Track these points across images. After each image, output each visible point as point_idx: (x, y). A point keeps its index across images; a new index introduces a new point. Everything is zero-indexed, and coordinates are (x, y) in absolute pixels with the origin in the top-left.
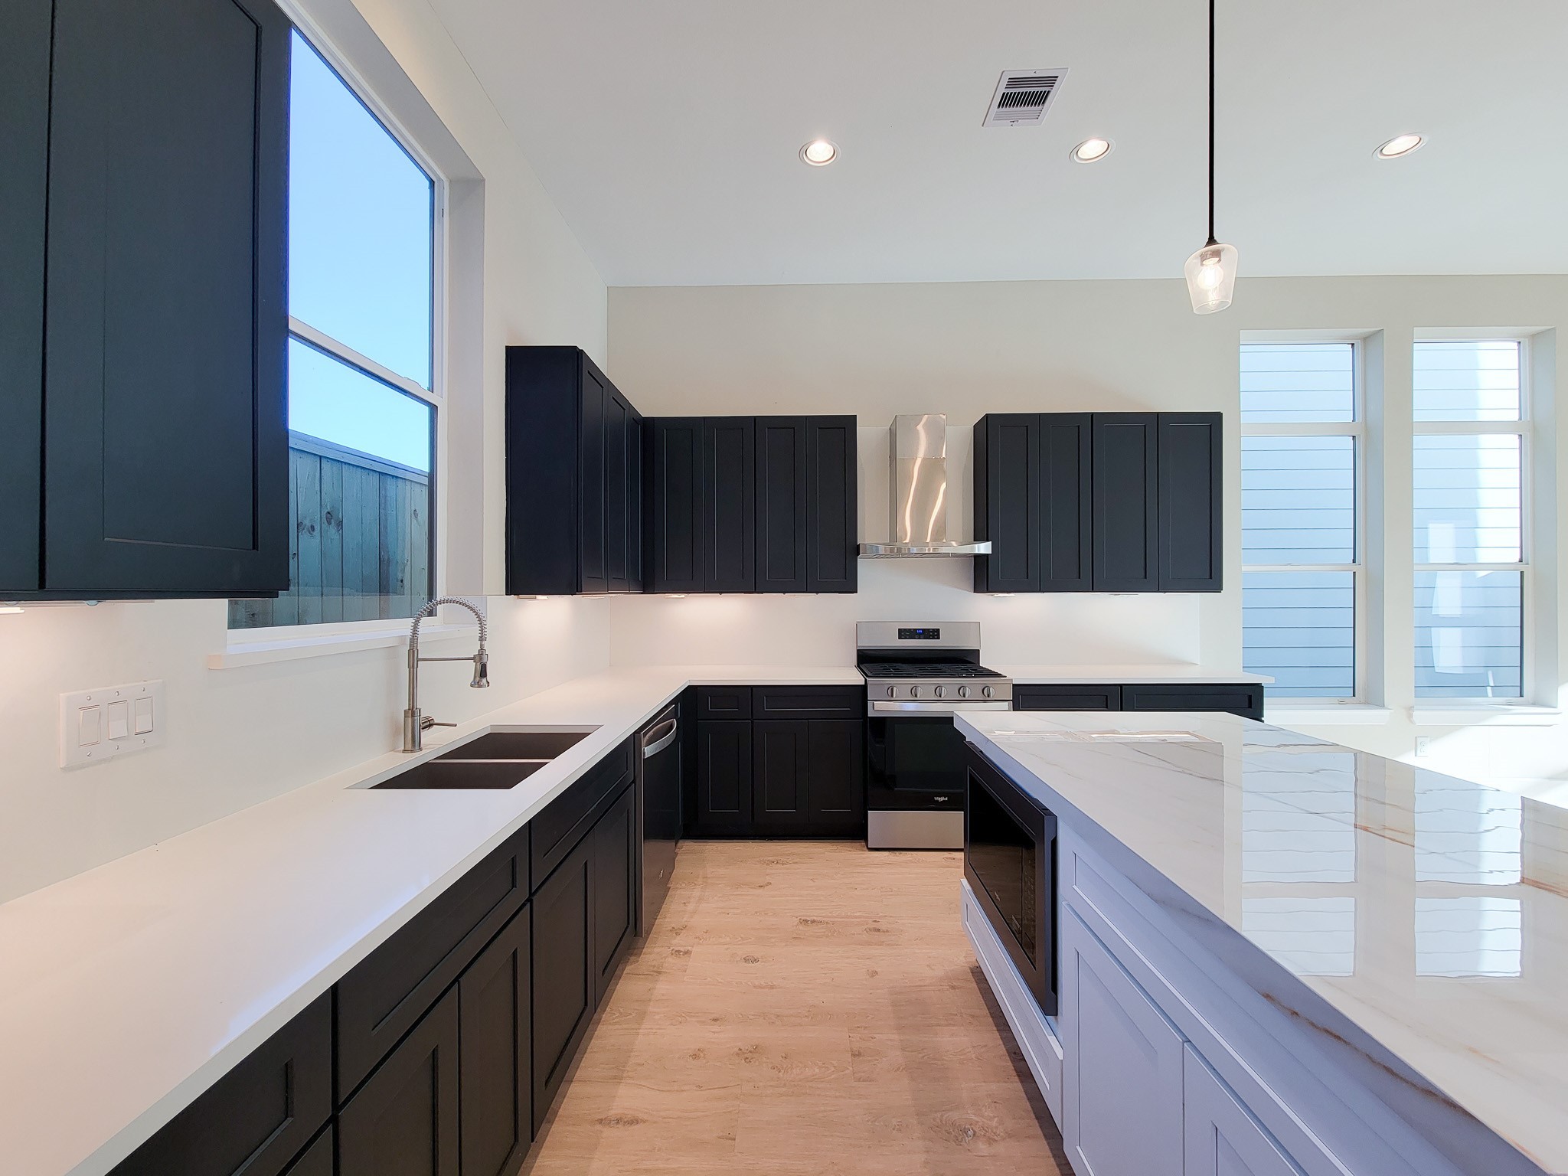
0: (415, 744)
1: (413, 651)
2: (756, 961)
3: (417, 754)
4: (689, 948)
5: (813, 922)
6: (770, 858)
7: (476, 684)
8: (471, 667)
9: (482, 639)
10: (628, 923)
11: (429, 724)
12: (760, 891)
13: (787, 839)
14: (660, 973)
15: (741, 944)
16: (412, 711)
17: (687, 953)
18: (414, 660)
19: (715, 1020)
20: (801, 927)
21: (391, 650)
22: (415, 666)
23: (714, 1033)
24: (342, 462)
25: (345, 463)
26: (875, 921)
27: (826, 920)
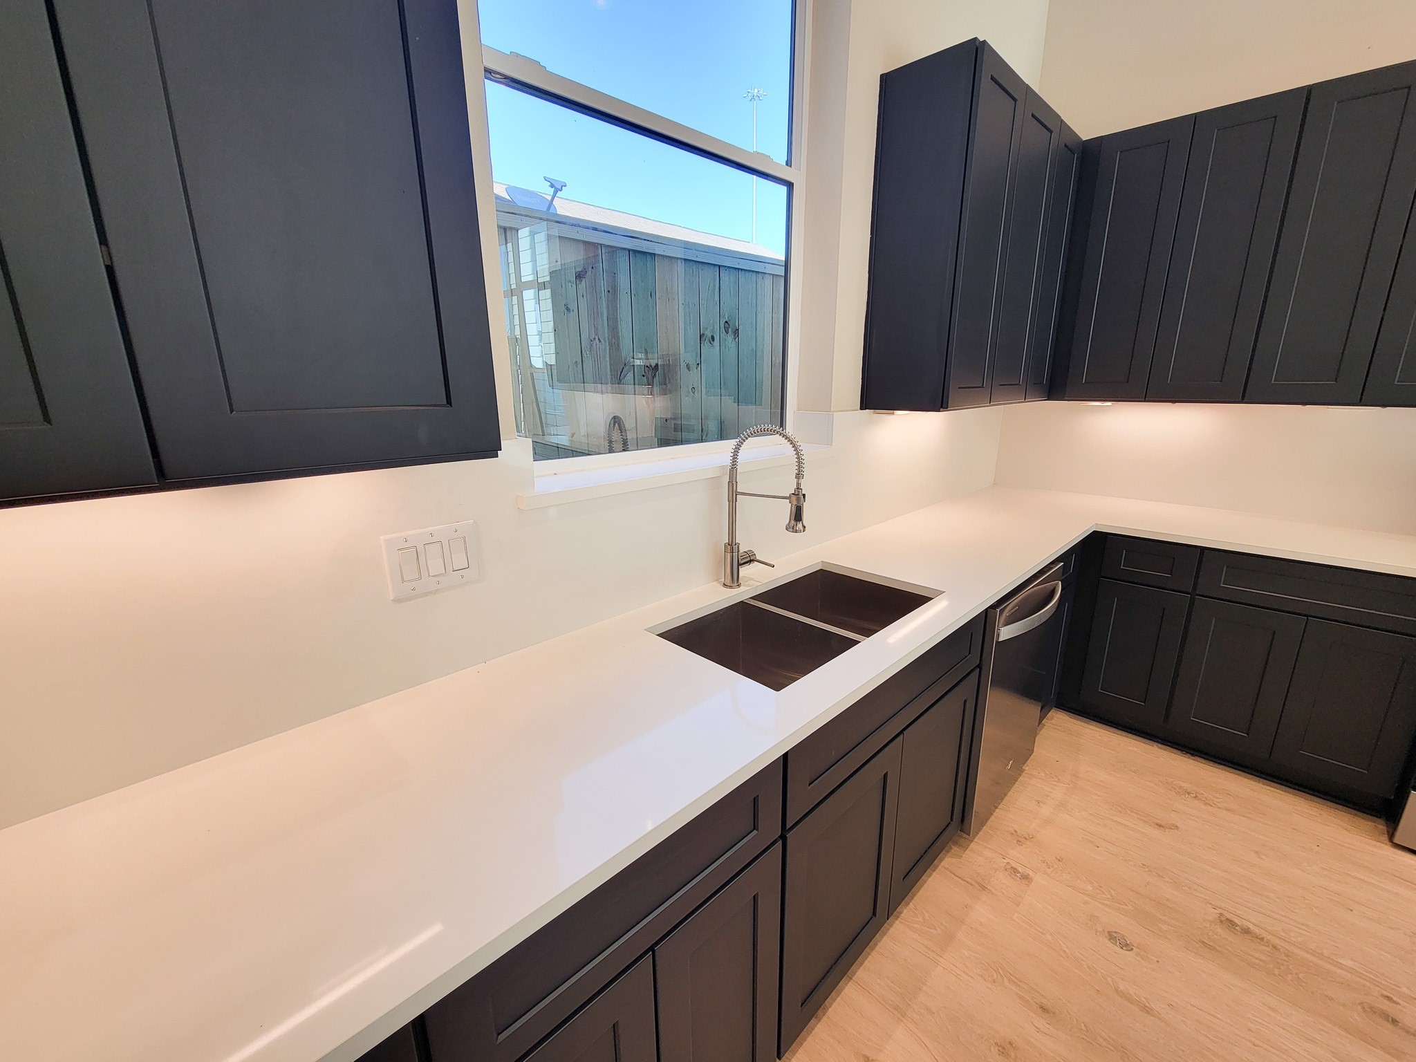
0: (734, 580)
1: (732, 483)
2: (1126, 946)
3: (735, 591)
4: (1031, 873)
5: (1246, 931)
6: (1185, 785)
7: (791, 528)
8: (786, 508)
9: (799, 476)
10: (952, 820)
11: (750, 559)
12: (1154, 832)
13: (1220, 764)
14: (984, 888)
15: (1107, 905)
16: (732, 546)
17: (1025, 877)
18: (733, 495)
19: (1044, 1009)
20: (1219, 930)
21: (714, 480)
22: (734, 501)
23: (1039, 1030)
24: (739, 269)
25: (742, 270)
26: (1389, 998)
27: (1276, 941)
